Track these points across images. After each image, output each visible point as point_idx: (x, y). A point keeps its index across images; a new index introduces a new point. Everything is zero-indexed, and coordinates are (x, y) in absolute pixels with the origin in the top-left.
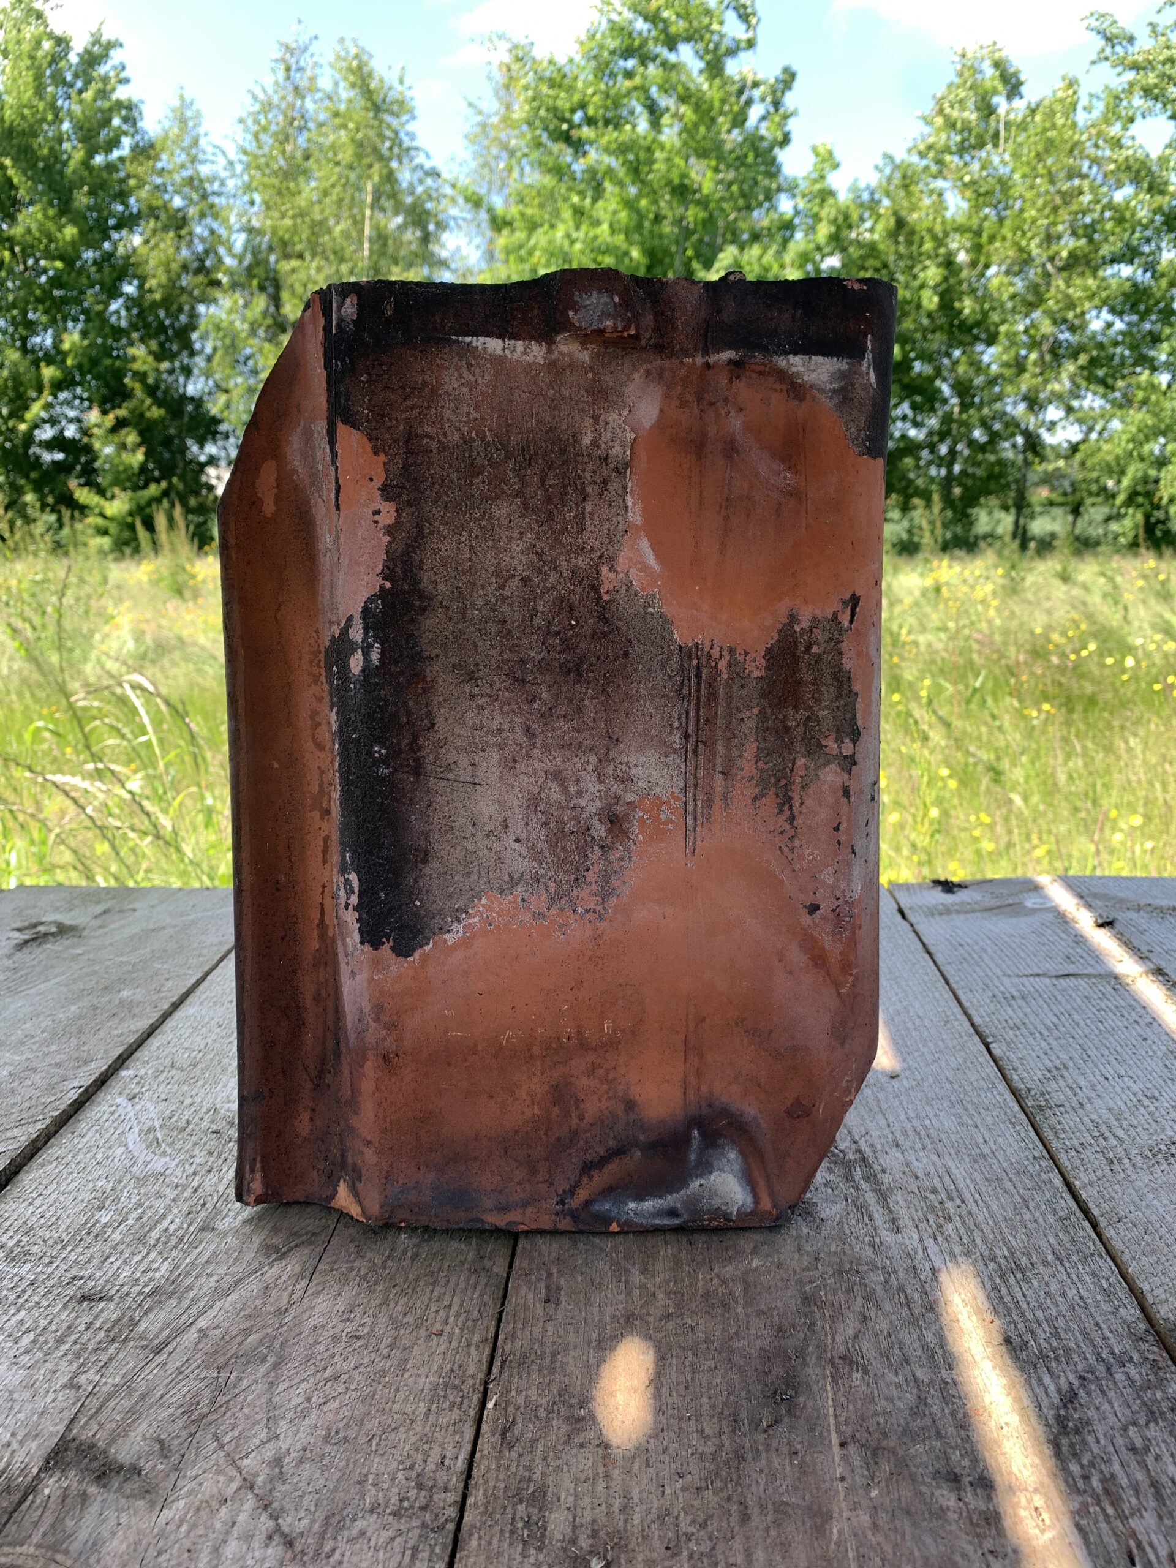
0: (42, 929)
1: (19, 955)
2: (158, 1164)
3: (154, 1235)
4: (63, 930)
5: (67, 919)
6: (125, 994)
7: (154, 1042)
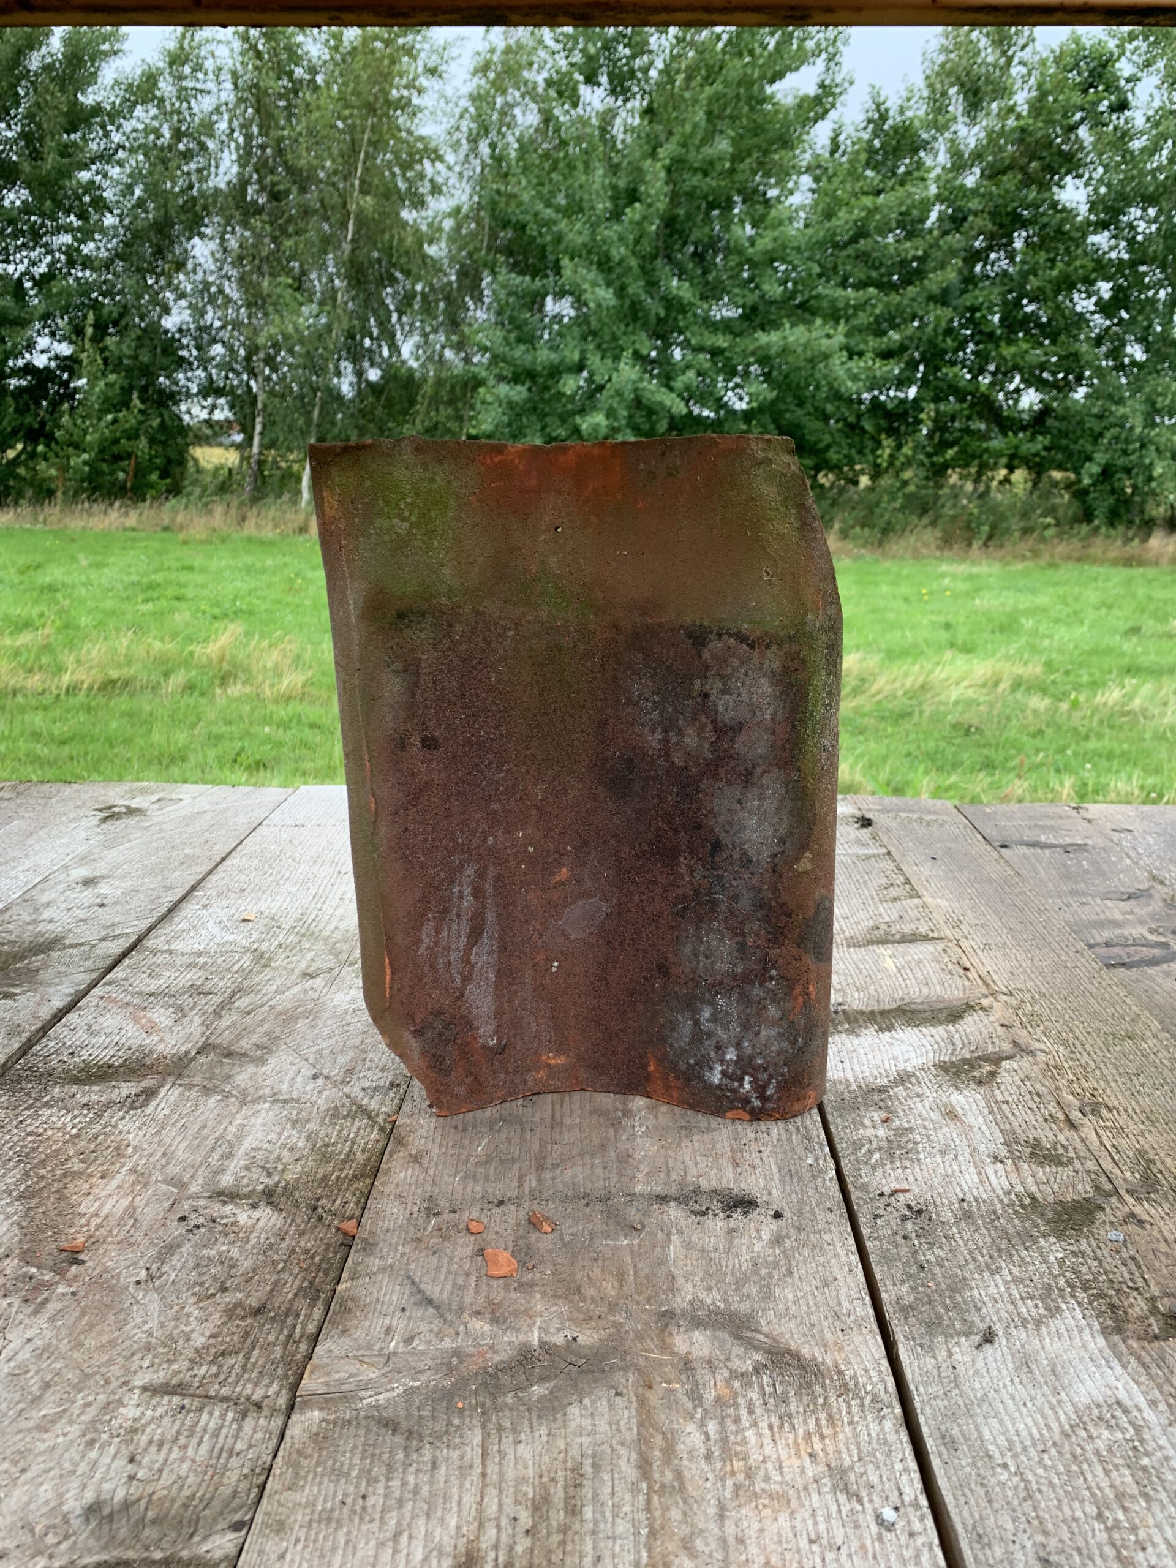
0: (116, 810)
1: (103, 826)
2: (230, 937)
3: (235, 968)
4: (131, 812)
5: (134, 804)
6: (187, 851)
7: (213, 878)
